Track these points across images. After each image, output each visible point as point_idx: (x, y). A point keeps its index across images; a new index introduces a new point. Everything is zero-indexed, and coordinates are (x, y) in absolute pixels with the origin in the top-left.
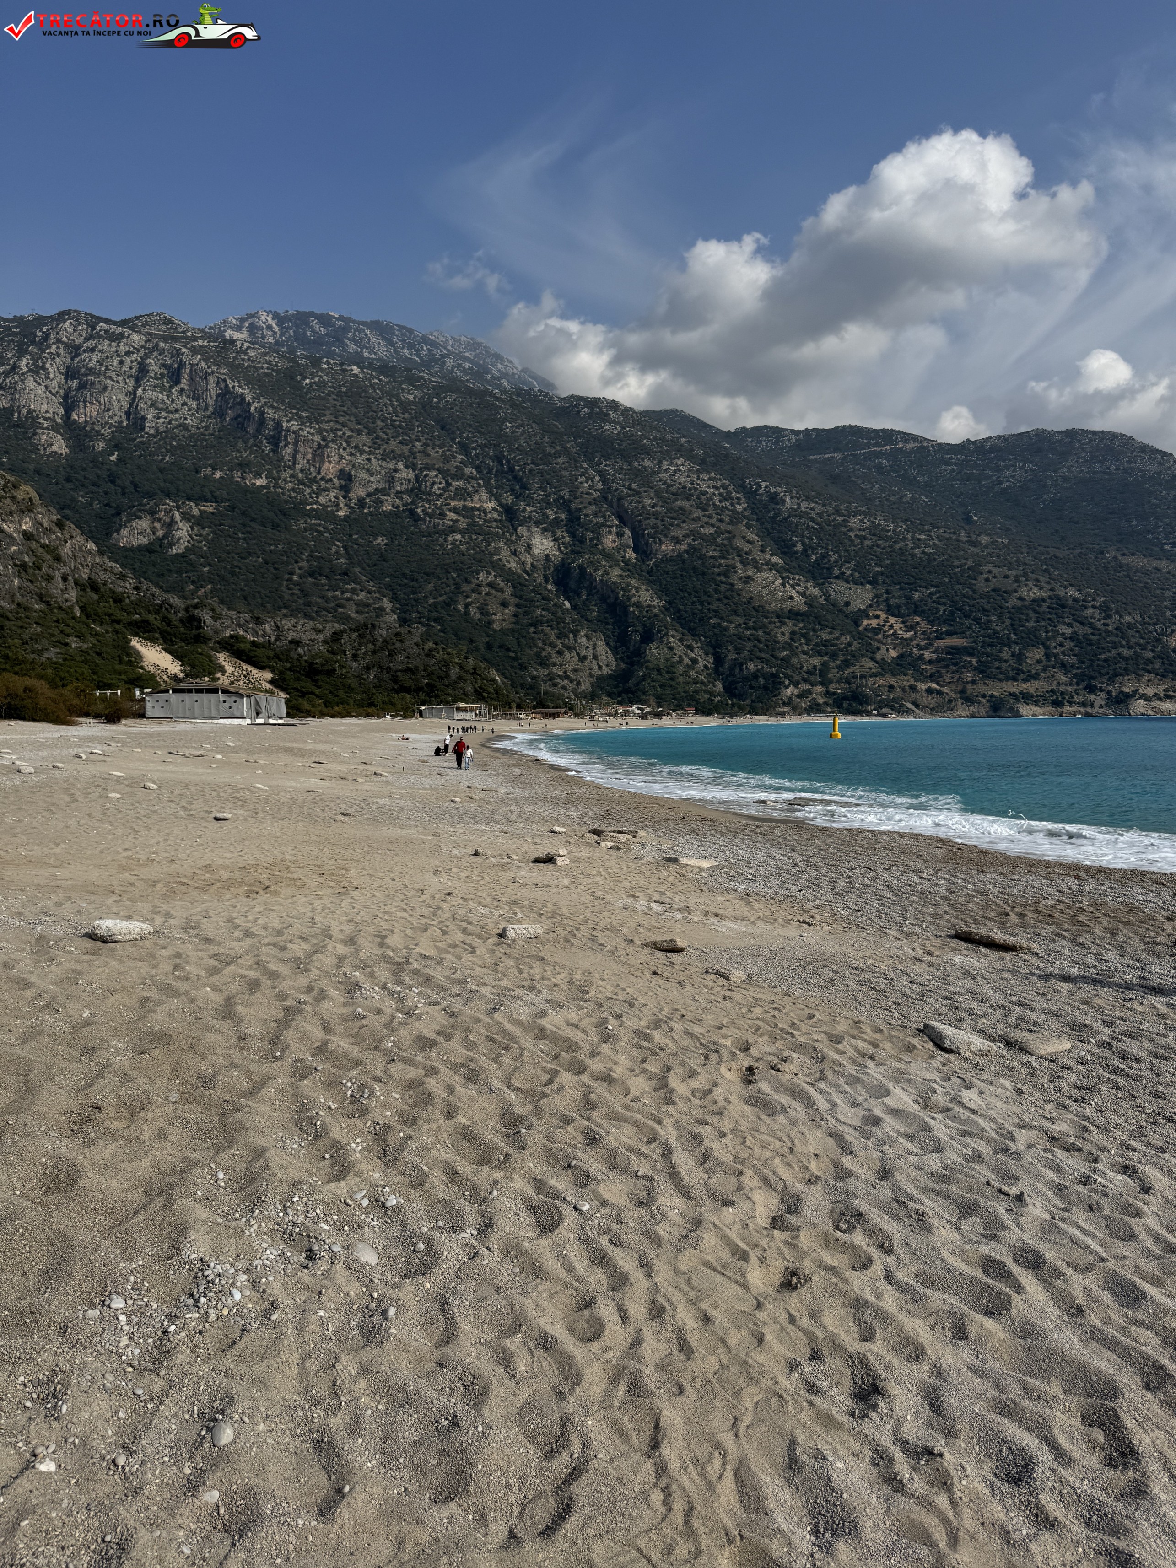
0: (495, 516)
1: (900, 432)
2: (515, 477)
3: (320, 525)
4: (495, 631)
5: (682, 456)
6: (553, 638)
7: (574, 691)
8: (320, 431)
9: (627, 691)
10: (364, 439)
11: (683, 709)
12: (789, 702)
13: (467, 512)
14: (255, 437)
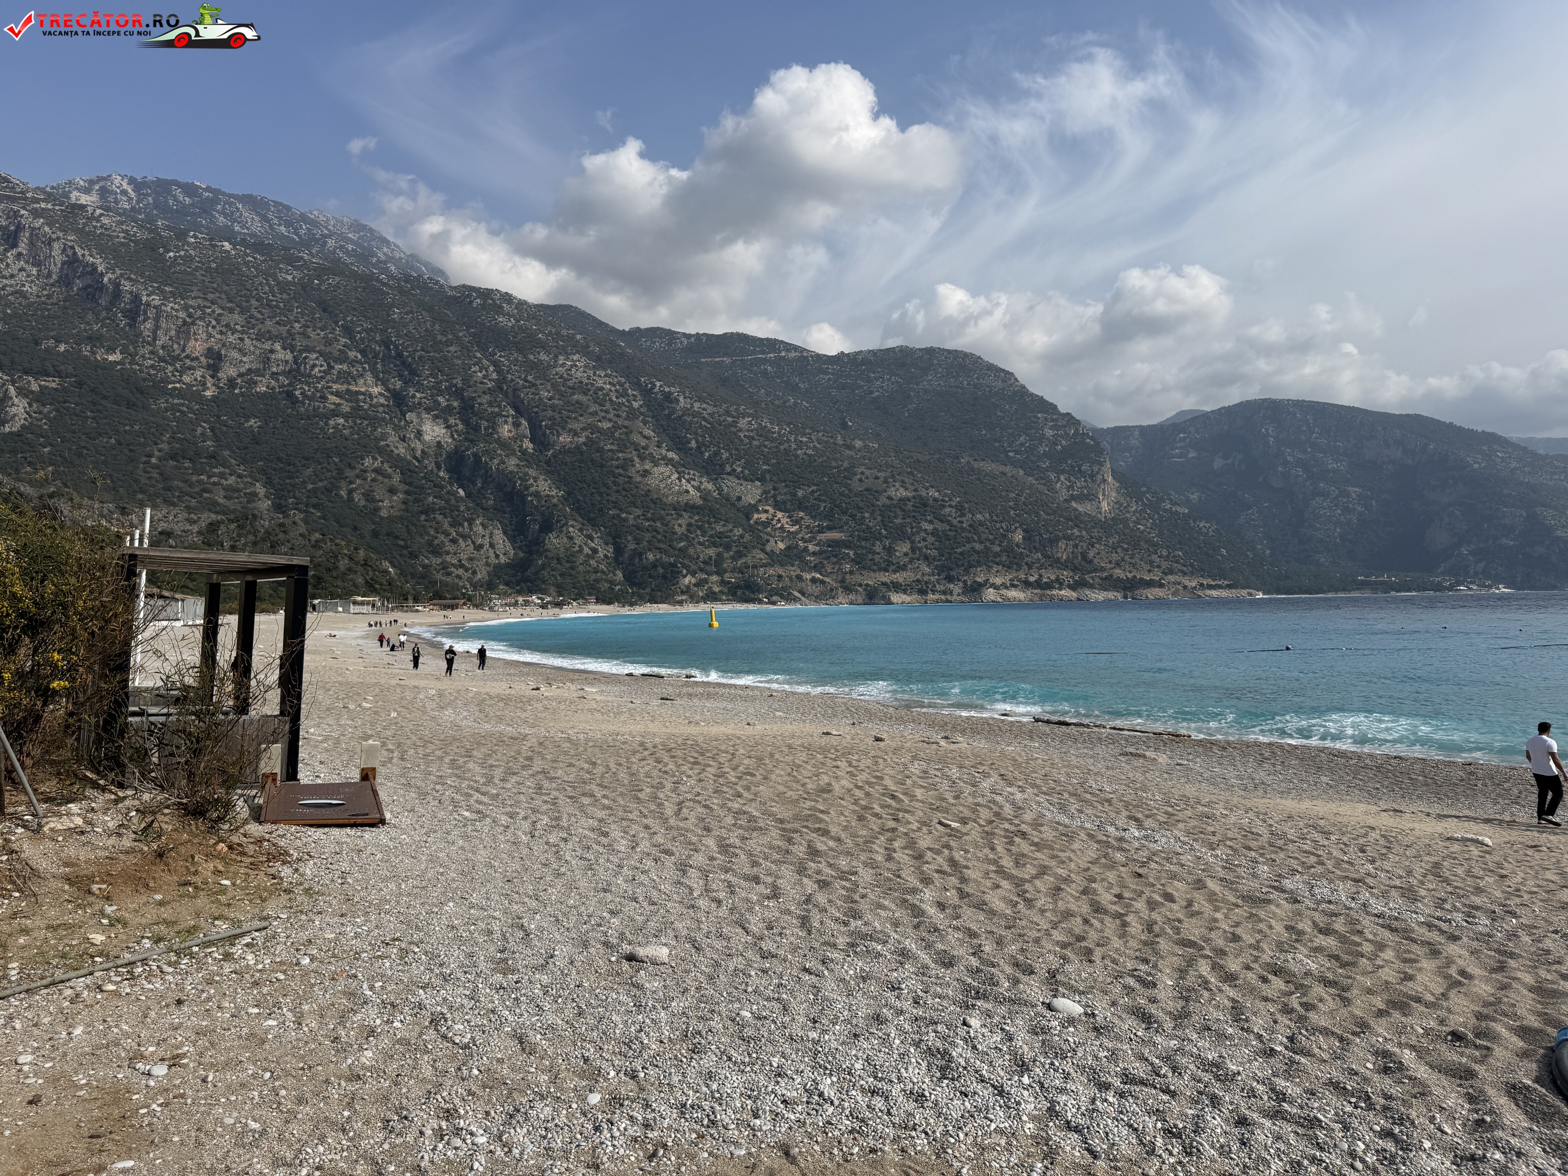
0: (382, 400)
1: (782, 342)
2: (404, 363)
3: (183, 405)
4: (382, 518)
5: (578, 352)
6: (446, 526)
7: (469, 580)
8: (186, 308)
9: (526, 580)
10: (237, 318)
11: (583, 598)
12: (686, 591)
13: (352, 396)
14: (108, 309)
